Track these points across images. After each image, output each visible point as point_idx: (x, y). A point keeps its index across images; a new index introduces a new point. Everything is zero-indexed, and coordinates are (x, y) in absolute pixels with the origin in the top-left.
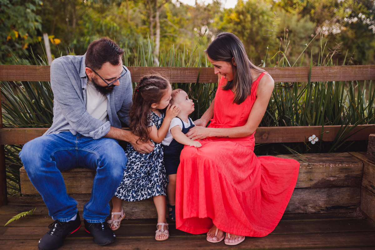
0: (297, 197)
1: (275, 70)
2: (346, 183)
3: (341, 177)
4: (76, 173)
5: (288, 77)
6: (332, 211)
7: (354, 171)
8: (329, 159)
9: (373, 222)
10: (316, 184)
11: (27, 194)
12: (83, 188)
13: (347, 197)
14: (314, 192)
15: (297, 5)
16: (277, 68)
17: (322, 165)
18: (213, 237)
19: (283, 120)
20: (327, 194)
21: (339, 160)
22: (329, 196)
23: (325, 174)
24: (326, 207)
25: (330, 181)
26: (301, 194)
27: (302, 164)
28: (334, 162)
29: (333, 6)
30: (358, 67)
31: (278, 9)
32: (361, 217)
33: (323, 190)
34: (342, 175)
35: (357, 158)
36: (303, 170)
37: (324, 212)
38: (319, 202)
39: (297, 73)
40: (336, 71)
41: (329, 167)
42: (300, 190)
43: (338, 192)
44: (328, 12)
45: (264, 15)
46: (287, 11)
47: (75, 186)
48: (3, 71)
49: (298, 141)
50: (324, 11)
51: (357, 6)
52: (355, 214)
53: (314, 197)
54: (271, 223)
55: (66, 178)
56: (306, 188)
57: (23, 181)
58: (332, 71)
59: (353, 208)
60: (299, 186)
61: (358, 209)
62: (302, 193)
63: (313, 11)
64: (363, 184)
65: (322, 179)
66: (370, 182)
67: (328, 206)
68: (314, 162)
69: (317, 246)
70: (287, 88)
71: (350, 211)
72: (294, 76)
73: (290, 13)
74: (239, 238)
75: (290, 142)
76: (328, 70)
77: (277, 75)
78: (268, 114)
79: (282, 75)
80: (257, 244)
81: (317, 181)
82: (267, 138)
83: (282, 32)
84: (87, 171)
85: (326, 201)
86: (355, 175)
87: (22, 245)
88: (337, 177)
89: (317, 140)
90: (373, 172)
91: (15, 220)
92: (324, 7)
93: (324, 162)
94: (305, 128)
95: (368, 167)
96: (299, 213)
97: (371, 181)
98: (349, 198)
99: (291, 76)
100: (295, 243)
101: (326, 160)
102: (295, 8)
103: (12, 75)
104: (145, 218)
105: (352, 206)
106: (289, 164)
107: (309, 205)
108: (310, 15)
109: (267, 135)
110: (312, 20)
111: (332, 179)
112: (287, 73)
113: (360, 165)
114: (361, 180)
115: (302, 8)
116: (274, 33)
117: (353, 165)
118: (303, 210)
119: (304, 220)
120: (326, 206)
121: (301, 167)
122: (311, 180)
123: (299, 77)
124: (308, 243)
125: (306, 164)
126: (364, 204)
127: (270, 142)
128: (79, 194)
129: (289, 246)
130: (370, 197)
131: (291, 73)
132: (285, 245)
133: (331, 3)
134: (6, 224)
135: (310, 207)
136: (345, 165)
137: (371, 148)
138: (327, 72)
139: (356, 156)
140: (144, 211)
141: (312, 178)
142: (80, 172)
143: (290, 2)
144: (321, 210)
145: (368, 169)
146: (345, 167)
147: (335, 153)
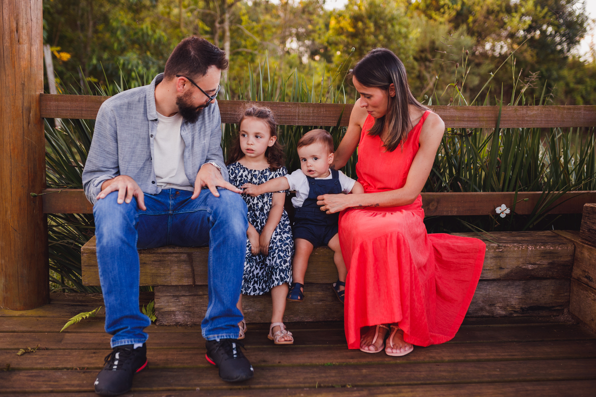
0: (481, 293)
1: (448, 110)
2: (550, 273)
3: (544, 265)
4: (165, 255)
5: (468, 121)
6: (529, 313)
7: (561, 256)
8: (526, 239)
9: (588, 328)
10: (507, 275)
11: (91, 285)
12: (173, 277)
13: (551, 294)
14: (504, 286)
15: (446, 8)
16: (452, 107)
17: (518, 247)
18: (370, 346)
19: (458, 183)
20: (523, 289)
21: (541, 241)
22: (526, 291)
23: (521, 260)
24: (521, 308)
25: (527, 270)
26: (486, 289)
27: (489, 245)
28: (534, 243)
29: (503, 12)
30: (567, 108)
31: (415, 14)
32: (570, 321)
33: (517, 283)
34: (545, 262)
35: (565, 238)
36: (491, 254)
37: (518, 315)
38: (512, 300)
39: (480, 114)
40: (536, 113)
41: (527, 251)
42: (486, 283)
43: (538, 285)
44: (495, 21)
45: (395, 22)
46: (430, 17)
47: (161, 275)
48: (52, 103)
49: (480, 213)
50: (489, 19)
51: (540, 12)
52: (562, 318)
53: (504, 293)
54: (448, 329)
55: (150, 262)
56: (494, 280)
57: (85, 266)
58: (530, 113)
59: (558, 310)
60: (483, 277)
61: (566, 310)
62: (488, 287)
63: (471, 19)
64: (573, 274)
65: (516, 267)
66: (585, 271)
67: (524, 306)
68: (505, 243)
69: (515, 357)
70: (464, 136)
71: (555, 314)
72: (476, 119)
73: (435, 20)
74: (405, 347)
75: (468, 215)
76: (525, 111)
77: (451, 117)
78: (435, 173)
79: (458, 117)
80: (431, 355)
81: (509, 270)
82: (436, 208)
83: (423, 51)
84: (180, 253)
85: (521, 299)
86: (562, 261)
87: (95, 356)
88: (537, 264)
89: (508, 211)
90: (589, 256)
91: (74, 323)
92: (490, 12)
93: (520, 243)
94: (489, 195)
95: (582, 250)
96: (483, 317)
97: (587, 270)
98: (553, 295)
99: (472, 119)
100: (484, 354)
101: (522, 240)
102: (444, 13)
103: (64, 110)
104: (262, 321)
105: (557, 306)
106: (470, 244)
107: (497, 305)
108: (468, 24)
109: (435, 204)
110: (471, 32)
111: (530, 267)
112: (466, 114)
113: (570, 248)
114: (571, 270)
115: (454, 13)
116: (411, 52)
117: (561, 247)
118: (488, 312)
119: (491, 325)
120: (521, 305)
121: (487, 250)
122: (501, 268)
123: (484, 121)
124: (503, 354)
125: (495, 245)
126: (574, 303)
127: (440, 214)
128: (168, 286)
129: (476, 358)
130: (585, 292)
131: (472, 114)
132: (471, 356)
133: (500, 6)
134: (62, 329)
135: (498, 308)
136: (550, 248)
137: (586, 223)
138: (523, 114)
139: (562, 235)
140: (261, 311)
141: (503, 266)
142: (171, 253)
143: (434, 3)
144: (514, 311)
145: (582, 253)
146: (549, 249)
147: (532, 232)
